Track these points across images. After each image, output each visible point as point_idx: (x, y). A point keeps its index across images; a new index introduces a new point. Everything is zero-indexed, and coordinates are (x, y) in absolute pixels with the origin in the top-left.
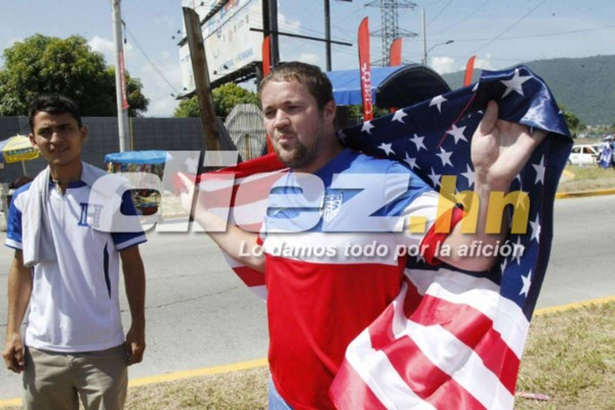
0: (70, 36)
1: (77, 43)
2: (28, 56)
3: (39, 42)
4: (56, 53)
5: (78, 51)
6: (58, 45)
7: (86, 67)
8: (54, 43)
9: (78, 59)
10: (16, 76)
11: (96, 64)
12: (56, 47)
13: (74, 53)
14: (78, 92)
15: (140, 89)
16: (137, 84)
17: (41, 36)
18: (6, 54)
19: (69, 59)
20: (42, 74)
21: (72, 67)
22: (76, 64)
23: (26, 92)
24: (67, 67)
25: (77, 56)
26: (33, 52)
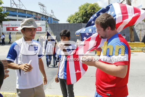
1: (96, 5)
3: (87, 5)
4: (91, 7)
8: (91, 5)
10: (81, 13)
13: (95, 7)
17: (87, 3)
18: (79, 8)
19: (94, 9)
20: (87, 13)
22: (96, 10)
23: (84, 17)
24: (94, 11)
25: (96, 8)
26: (86, 7)
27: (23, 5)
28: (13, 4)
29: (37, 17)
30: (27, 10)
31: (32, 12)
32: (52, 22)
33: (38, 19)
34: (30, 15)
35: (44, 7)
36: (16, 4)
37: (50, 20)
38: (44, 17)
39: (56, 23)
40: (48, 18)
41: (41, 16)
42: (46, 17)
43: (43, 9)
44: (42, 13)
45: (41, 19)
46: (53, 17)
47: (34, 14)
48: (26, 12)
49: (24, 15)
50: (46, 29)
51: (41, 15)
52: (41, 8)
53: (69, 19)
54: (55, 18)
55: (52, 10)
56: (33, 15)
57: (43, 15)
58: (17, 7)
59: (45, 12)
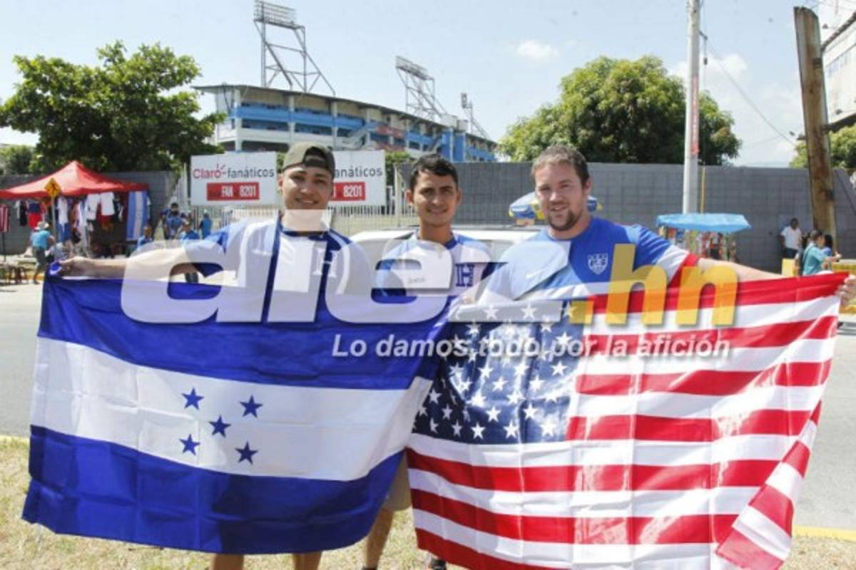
0: (641, 57)
1: (650, 66)
2: (586, 84)
3: (602, 67)
4: (620, 80)
5: (649, 76)
6: (624, 70)
7: (656, 98)
8: (619, 68)
9: (647, 87)
10: (570, 111)
11: (670, 94)
12: (621, 72)
13: (644, 80)
14: (643, 131)
15: (729, 126)
16: (727, 120)
17: (606, 60)
18: (563, 84)
19: (635, 87)
20: (600, 108)
21: (637, 98)
22: (643, 93)
23: (580, 131)
24: (632, 98)
25: (647, 83)
26: (594, 79)
27: (320, 73)
28: (273, 72)
29: (389, 132)
30: (338, 96)
31: (362, 106)
32: (464, 155)
33: (391, 141)
34: (353, 123)
35: (423, 78)
36: (285, 72)
37: (451, 146)
38: (423, 129)
39: (481, 159)
40: (444, 136)
41: (405, 127)
42: (434, 130)
43: (420, 92)
44: (411, 112)
45: (407, 142)
46: (470, 130)
47: (370, 115)
48: (335, 109)
49: (323, 121)
50: (388, 191)
51: (408, 121)
52: (408, 88)
53: (512, 140)
54: (478, 134)
55: (464, 96)
56: (368, 120)
57: (416, 122)
58: (290, 83)
59: (426, 105)
